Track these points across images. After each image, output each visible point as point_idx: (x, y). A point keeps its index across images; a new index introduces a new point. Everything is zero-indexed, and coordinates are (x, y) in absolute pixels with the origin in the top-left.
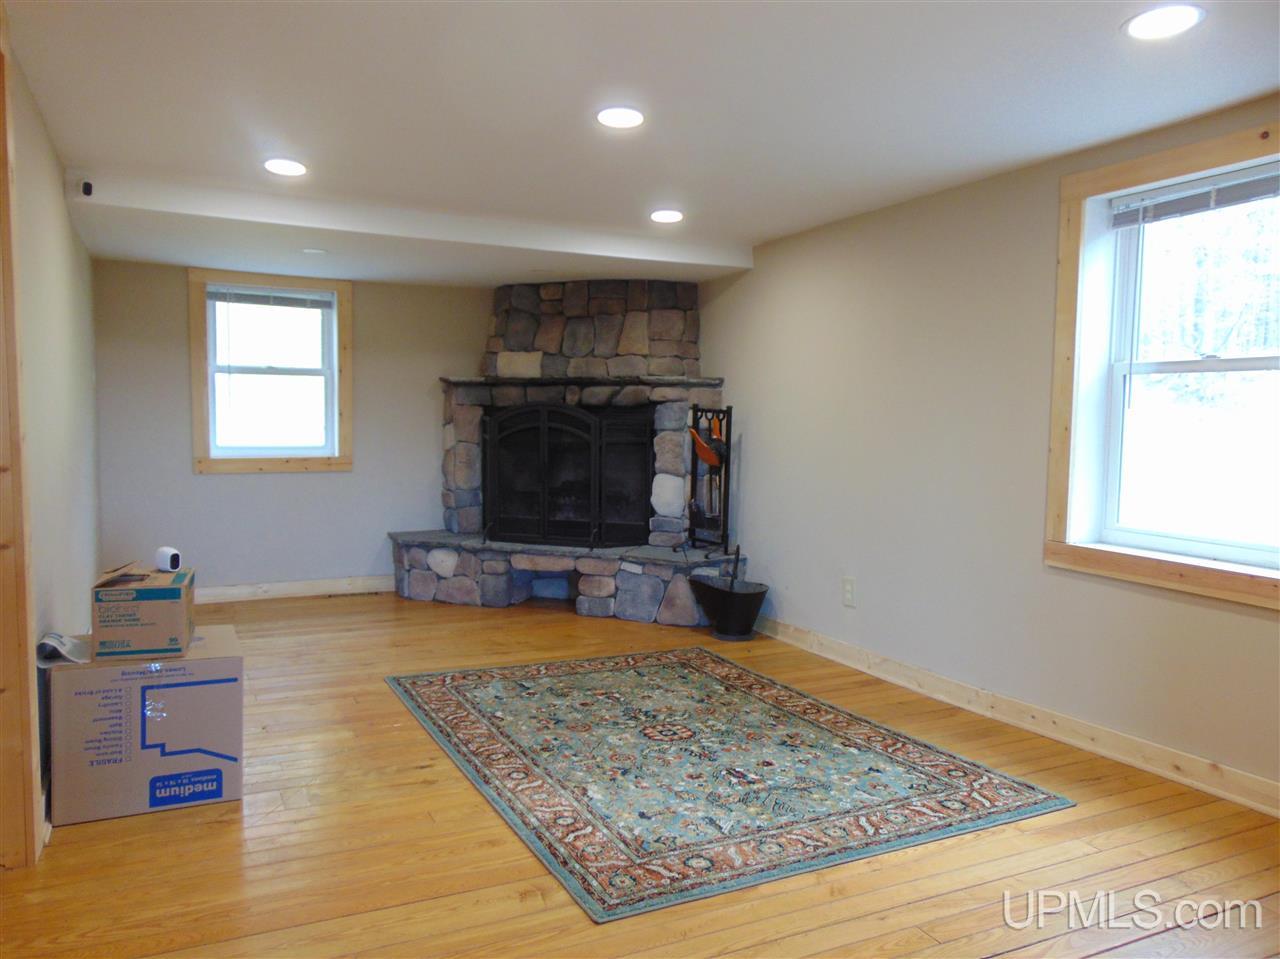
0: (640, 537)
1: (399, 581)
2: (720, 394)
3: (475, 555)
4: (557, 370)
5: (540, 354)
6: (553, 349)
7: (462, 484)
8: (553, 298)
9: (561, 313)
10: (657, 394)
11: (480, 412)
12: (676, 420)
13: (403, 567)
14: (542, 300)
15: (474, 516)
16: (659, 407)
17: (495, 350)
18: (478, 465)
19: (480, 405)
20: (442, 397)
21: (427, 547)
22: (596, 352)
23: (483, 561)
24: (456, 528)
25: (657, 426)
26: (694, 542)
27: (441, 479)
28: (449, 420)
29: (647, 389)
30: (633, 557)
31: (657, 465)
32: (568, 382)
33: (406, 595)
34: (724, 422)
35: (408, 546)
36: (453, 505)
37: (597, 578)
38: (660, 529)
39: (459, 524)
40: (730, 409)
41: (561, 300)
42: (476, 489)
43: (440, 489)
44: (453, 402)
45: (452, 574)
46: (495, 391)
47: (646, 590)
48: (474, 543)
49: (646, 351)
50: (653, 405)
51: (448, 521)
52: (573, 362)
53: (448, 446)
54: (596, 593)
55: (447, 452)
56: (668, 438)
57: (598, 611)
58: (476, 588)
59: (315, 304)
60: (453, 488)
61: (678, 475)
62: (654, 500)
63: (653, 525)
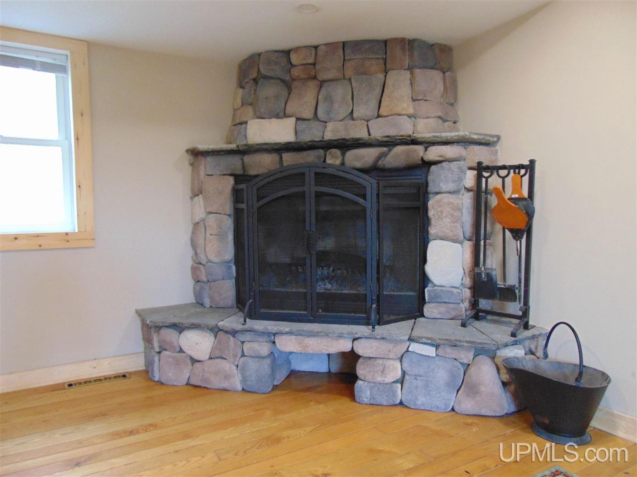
0: (415, 310)
1: (149, 364)
2: (496, 153)
3: (234, 336)
4: (312, 134)
5: (294, 119)
6: (308, 113)
7: (213, 258)
8: (305, 62)
9: (315, 78)
10: (433, 153)
11: (231, 180)
12: (454, 181)
13: (153, 348)
14: (292, 66)
15: (227, 290)
16: (433, 168)
17: (245, 120)
18: (231, 237)
19: (230, 175)
20: (188, 169)
21: (179, 328)
22: (355, 115)
23: (243, 343)
24: (207, 302)
25: (431, 188)
26: (478, 314)
27: (191, 253)
28: (197, 192)
29: (420, 149)
30: (428, 338)
31: (432, 231)
32: (328, 146)
33: (156, 379)
34: (526, 179)
35: (158, 328)
36: (205, 279)
37: (380, 361)
38: (437, 299)
39: (211, 298)
40: (532, 162)
41: (314, 64)
42: (229, 262)
43: (190, 263)
44: (202, 173)
45: (208, 357)
46: (247, 159)
47: (441, 374)
48: (233, 322)
49: (411, 111)
50: (427, 165)
51: (198, 295)
52: (330, 126)
53: (197, 219)
54: (379, 379)
55: (196, 224)
56: (446, 200)
57: (383, 400)
58: (235, 372)
59: (46, 67)
60: (204, 262)
61: (455, 241)
62: (429, 269)
63: (429, 295)
